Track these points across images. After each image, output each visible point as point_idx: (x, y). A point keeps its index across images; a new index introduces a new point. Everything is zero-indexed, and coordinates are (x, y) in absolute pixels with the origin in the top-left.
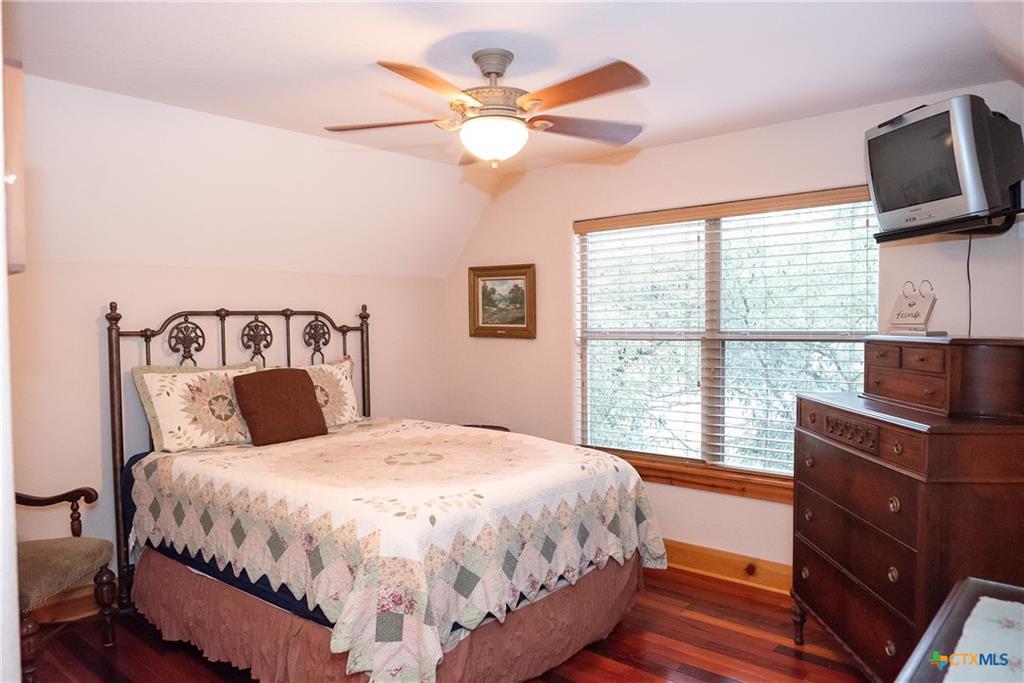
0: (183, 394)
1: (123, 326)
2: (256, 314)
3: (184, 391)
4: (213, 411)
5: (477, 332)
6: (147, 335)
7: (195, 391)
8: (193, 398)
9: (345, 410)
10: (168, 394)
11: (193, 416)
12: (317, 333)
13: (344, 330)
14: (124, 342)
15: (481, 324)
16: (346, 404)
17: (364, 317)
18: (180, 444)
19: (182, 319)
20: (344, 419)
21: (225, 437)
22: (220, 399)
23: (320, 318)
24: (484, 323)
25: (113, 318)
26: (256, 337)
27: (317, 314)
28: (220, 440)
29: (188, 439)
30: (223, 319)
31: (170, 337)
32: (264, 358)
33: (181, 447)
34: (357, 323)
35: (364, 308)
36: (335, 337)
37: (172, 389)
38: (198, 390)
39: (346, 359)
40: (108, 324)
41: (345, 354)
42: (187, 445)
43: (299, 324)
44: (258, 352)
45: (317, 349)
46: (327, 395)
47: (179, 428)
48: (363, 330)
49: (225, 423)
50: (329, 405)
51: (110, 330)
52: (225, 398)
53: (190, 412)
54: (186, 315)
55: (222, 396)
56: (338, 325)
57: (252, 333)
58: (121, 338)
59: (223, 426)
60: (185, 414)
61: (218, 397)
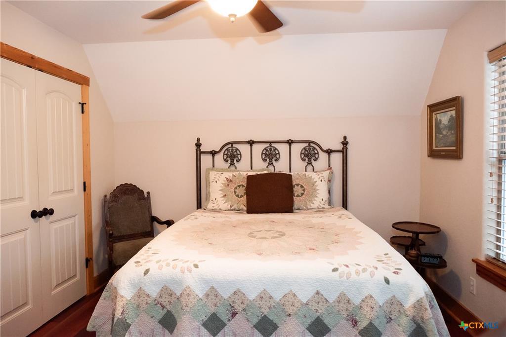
0: (224, 182)
1: (203, 149)
2: (270, 143)
3: (224, 181)
4: (235, 192)
5: (434, 154)
6: (213, 153)
7: (229, 181)
8: (228, 185)
9: (315, 200)
10: (216, 182)
11: (224, 194)
12: (310, 153)
13: (329, 152)
14: (203, 157)
15: (434, 148)
16: (317, 197)
17: (345, 143)
18: (213, 207)
19: (230, 146)
20: (313, 206)
21: (235, 206)
22: (241, 187)
23: (312, 145)
24: (436, 147)
25: (198, 145)
26: (270, 155)
27: (309, 142)
28: (233, 208)
29: (217, 205)
30: (251, 146)
31: (224, 154)
32: (274, 167)
33: (214, 208)
34: (340, 147)
35: (345, 138)
36: (323, 156)
37: (218, 179)
38: (231, 181)
39: (328, 169)
40: (196, 148)
41: (329, 166)
42: (216, 207)
43: (297, 149)
44: (271, 163)
45: (310, 163)
46: (304, 190)
47: (216, 199)
48: (344, 151)
49: (239, 199)
50: (304, 196)
51: (197, 150)
52: (243, 186)
53: (224, 192)
54: (232, 143)
55: (242, 185)
56: (325, 149)
57: (268, 153)
58: (201, 154)
59: (238, 200)
60: (221, 192)
61: (240, 185)
